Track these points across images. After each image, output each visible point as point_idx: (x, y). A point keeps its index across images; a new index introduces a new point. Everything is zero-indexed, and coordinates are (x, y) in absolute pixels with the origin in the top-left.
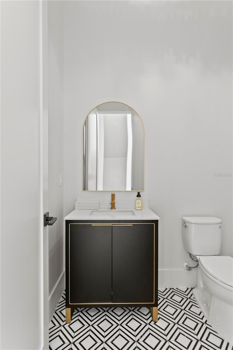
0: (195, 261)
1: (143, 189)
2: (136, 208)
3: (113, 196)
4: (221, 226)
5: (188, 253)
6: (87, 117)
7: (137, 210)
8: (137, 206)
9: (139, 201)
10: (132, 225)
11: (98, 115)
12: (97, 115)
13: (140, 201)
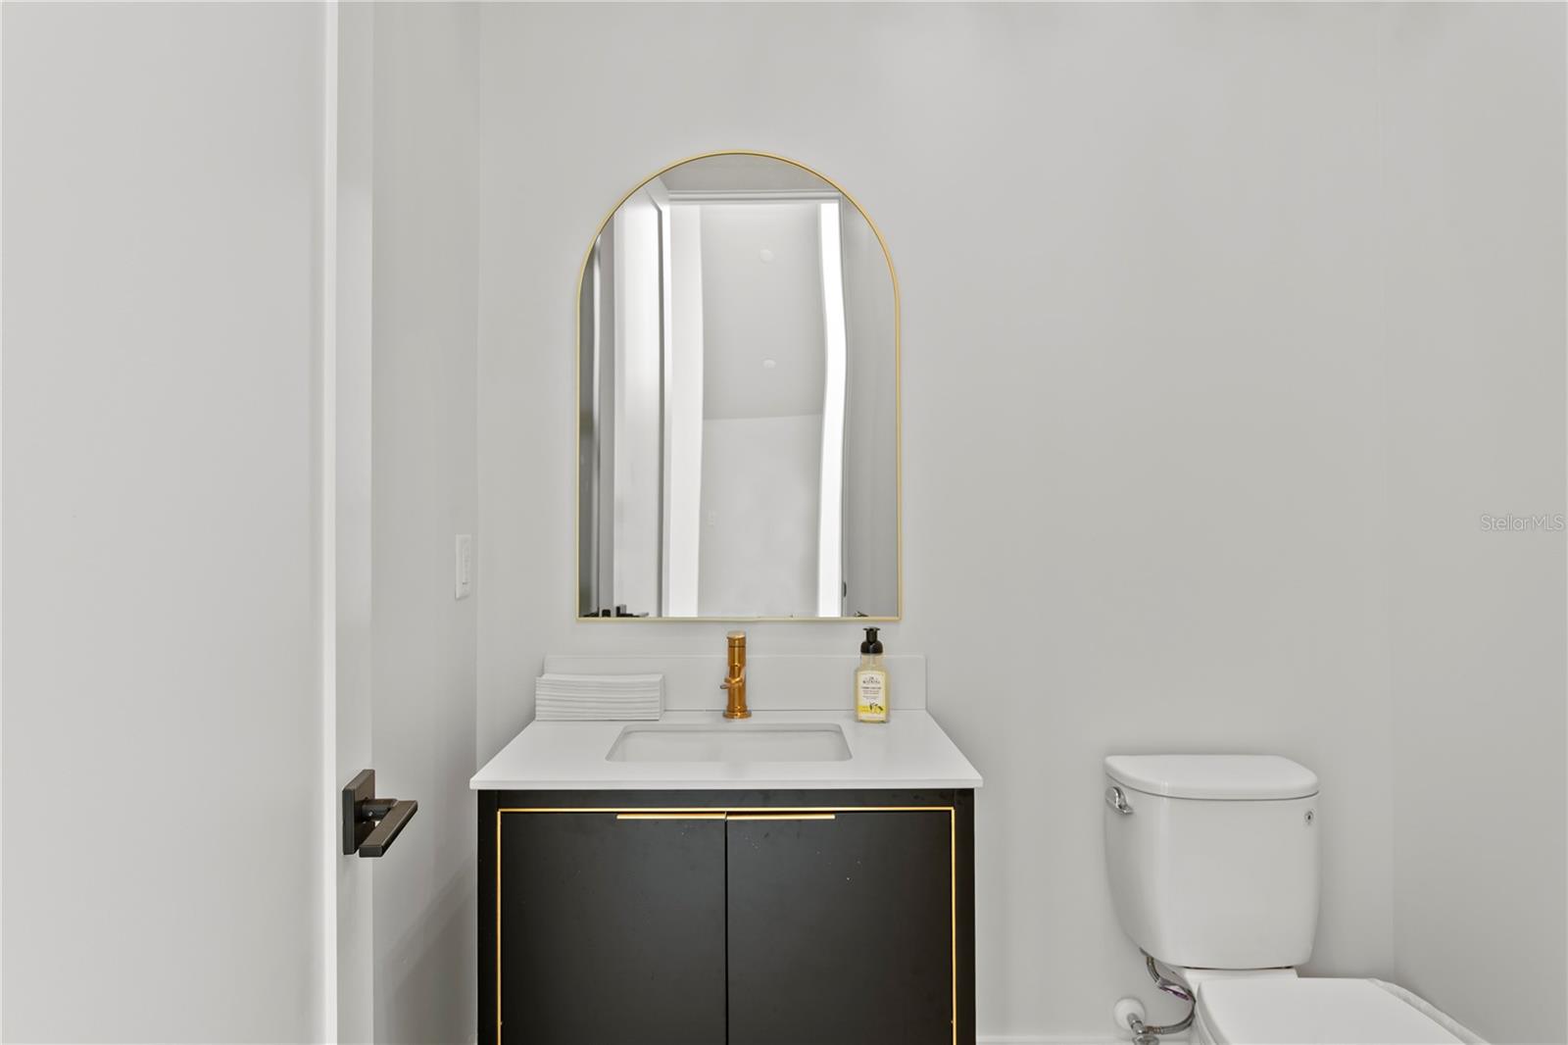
0: (1175, 993)
1: (894, 609)
2: (856, 716)
3: (737, 649)
4: (1314, 806)
5: (1140, 953)
6: (608, 228)
7: (862, 721)
8: (864, 702)
9: (873, 673)
10: (832, 817)
11: (666, 209)
12: (660, 213)
13: (879, 676)
